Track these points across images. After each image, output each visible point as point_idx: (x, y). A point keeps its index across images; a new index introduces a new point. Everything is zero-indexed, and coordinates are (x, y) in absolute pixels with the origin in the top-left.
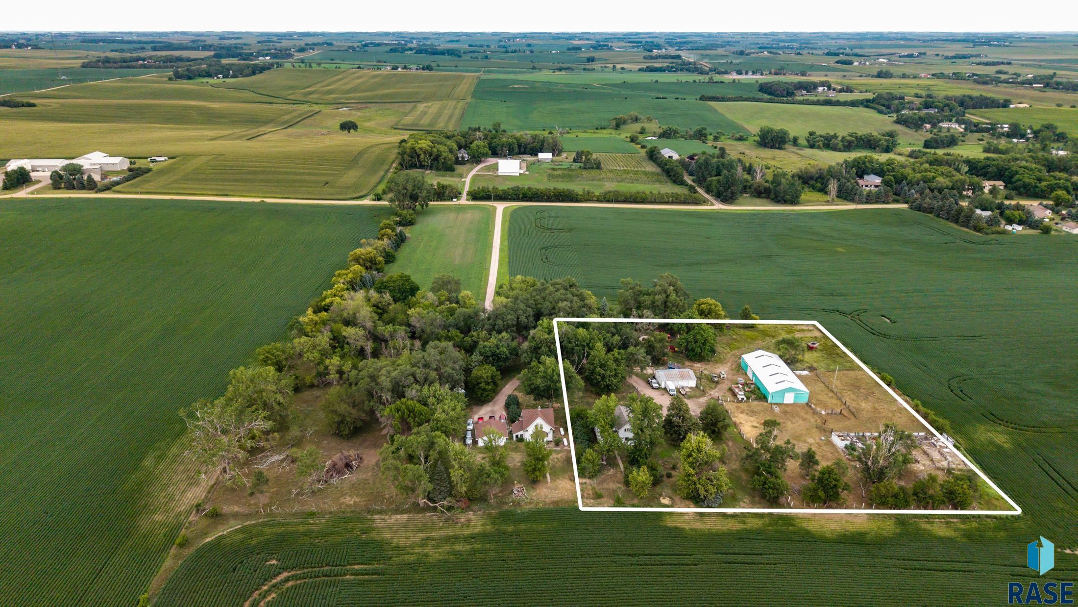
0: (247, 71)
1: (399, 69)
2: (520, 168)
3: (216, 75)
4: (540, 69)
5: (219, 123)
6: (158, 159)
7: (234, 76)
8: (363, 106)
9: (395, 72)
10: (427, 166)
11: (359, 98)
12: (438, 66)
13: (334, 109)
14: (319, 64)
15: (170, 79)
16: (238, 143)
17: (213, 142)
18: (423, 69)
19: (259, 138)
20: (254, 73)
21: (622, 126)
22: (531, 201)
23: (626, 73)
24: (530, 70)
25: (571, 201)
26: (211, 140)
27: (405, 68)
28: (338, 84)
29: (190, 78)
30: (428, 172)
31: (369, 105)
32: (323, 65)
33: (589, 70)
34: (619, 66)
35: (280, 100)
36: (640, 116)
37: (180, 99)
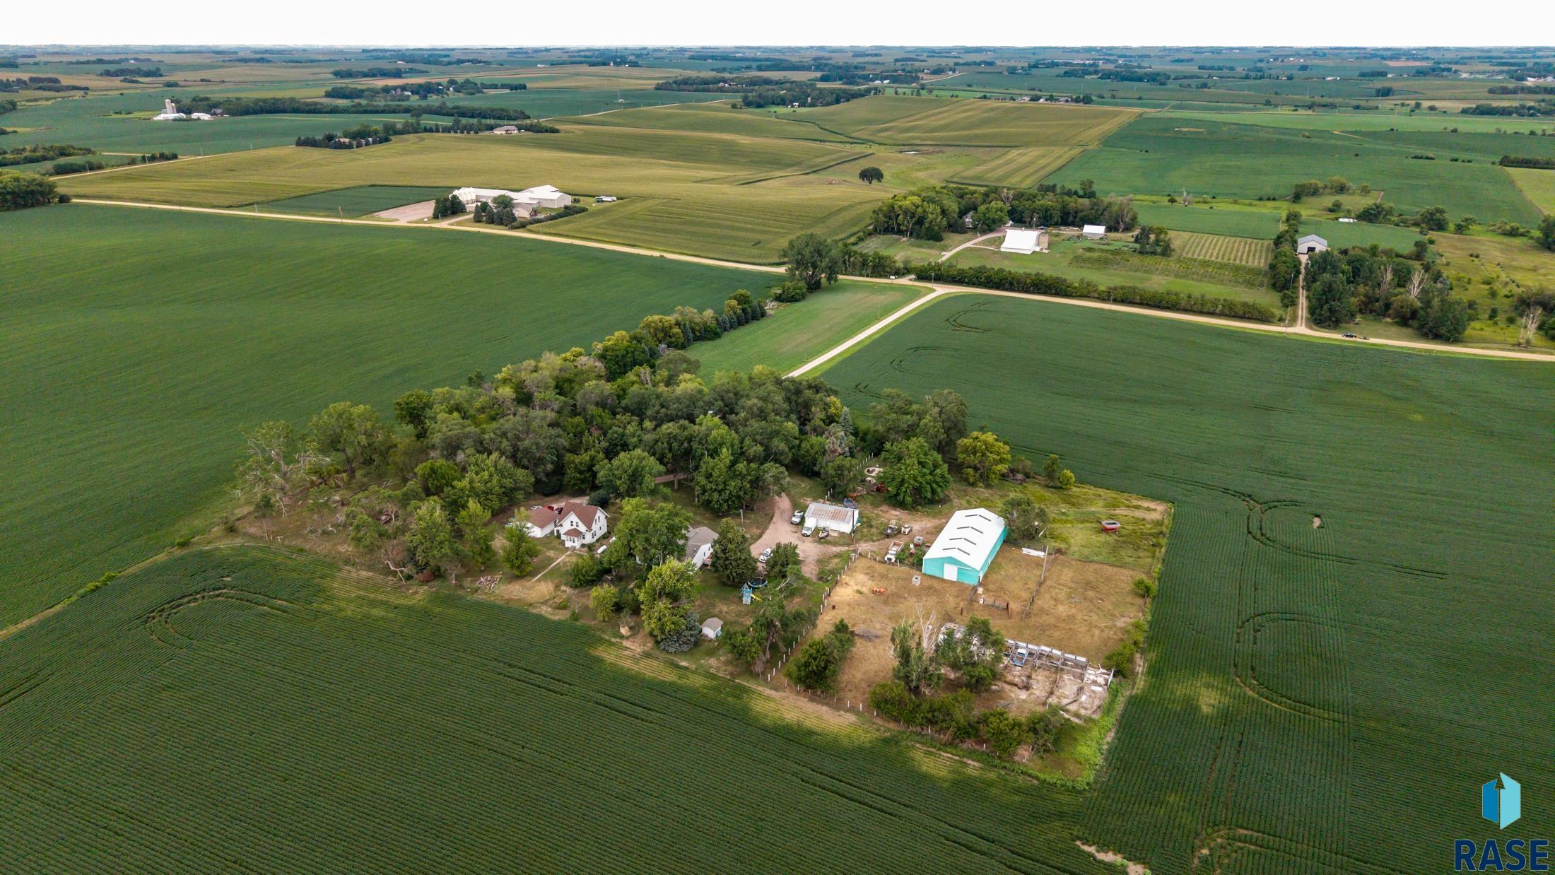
0: (829, 99)
1: (1042, 100)
2: (1038, 244)
3: (791, 103)
4: (1276, 106)
5: (736, 163)
6: (605, 199)
7: (813, 105)
8: (937, 149)
9: (1032, 104)
10: (907, 231)
11: (941, 138)
12: (1113, 97)
13: (896, 152)
14: (930, 91)
15: (734, 106)
16: (726, 188)
17: (699, 185)
18: (1077, 100)
19: (757, 184)
20: (838, 101)
21: (1304, 199)
22: (998, 288)
23: (1436, 115)
24: (1262, 106)
25: (1057, 294)
26: (697, 182)
27: (1051, 98)
28: (930, 119)
29: (759, 106)
30: (905, 239)
31: (945, 149)
32: (935, 92)
33: (1364, 109)
34: (1426, 104)
35: (841, 138)
36: (1349, 184)
37: (722, 132)
